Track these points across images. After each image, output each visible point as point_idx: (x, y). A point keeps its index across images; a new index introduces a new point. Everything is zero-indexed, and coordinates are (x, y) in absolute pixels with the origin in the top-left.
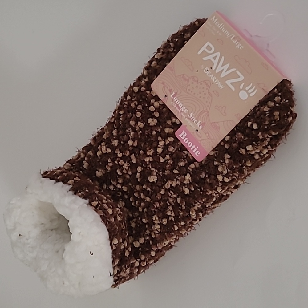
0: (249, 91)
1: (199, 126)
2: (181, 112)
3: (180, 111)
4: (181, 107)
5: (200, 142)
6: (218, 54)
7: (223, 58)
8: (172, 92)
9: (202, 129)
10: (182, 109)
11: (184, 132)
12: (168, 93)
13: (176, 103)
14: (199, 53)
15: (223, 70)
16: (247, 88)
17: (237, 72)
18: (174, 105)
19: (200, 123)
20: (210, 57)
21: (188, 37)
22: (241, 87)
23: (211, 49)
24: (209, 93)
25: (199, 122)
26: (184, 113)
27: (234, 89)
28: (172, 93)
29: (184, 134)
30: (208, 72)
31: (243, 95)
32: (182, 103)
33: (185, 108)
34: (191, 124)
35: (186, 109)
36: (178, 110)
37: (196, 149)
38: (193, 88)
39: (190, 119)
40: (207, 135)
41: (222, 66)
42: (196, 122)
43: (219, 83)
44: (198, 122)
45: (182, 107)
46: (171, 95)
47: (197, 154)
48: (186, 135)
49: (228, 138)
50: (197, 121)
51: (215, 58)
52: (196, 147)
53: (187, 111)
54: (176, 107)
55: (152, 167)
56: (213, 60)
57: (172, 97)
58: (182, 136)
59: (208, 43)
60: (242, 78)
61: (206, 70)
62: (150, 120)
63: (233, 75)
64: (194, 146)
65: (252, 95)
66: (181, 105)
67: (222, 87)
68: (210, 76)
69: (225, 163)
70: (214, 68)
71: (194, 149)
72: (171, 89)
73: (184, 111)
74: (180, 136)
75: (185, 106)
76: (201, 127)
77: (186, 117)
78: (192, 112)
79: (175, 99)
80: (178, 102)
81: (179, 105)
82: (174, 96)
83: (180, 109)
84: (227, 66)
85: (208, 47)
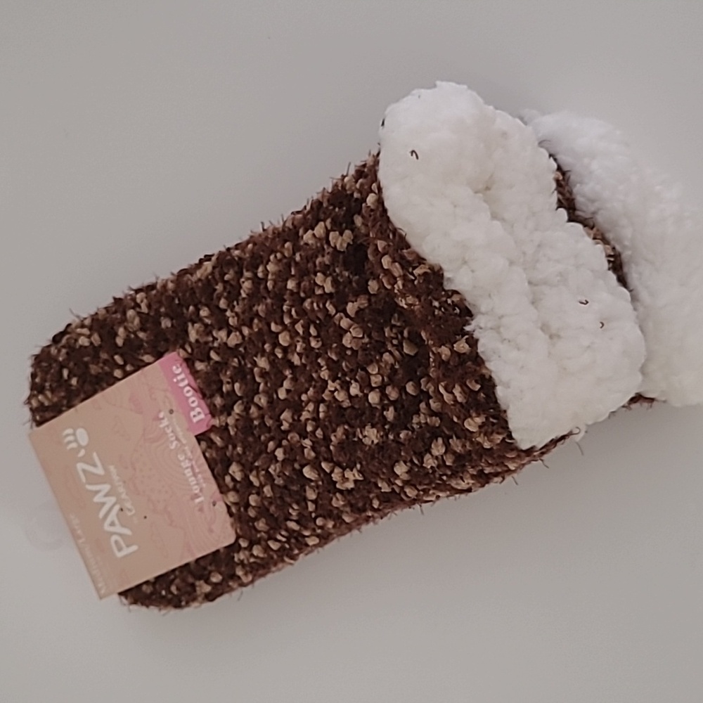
0: (72, 438)
1: (163, 419)
2: (190, 460)
3: (194, 463)
4: (189, 470)
5: (169, 389)
7: (101, 516)
8: (200, 506)
9: (160, 411)
10: (187, 464)
11: (195, 420)
12: (206, 508)
13: (197, 480)
14: (134, 548)
16: (74, 445)
17: (83, 479)
18: (202, 481)
19: (161, 423)
20: (118, 529)
22: (82, 453)
23: (116, 542)
24: (135, 469)
25: (162, 426)
26: (186, 454)
27: (95, 455)
28: (199, 503)
29: (194, 416)
30: (128, 505)
31: (83, 436)
32: (184, 474)
33: (183, 463)
34: (178, 429)
35: (180, 461)
36: (195, 467)
37: (179, 378)
38: (160, 492)
39: (177, 439)
40: (153, 396)
41: (103, 504)
42: (168, 429)
43: (116, 478)
44: (164, 427)
45: (187, 468)
46: (202, 502)
47: (178, 368)
48: (192, 414)
49: (117, 373)
50: (166, 429)
51: (112, 524)
52: (178, 382)
53: (179, 456)
54: (199, 473)
55: (259, 384)
56: (117, 522)
57: (199, 497)
58: (199, 413)
59: (119, 555)
60: (80, 466)
61: (131, 511)
62: (238, 477)
63: (91, 478)
64: (182, 385)
65: (69, 431)
66: (188, 473)
67: (112, 468)
68: (127, 497)
70: (117, 508)
71: (183, 380)
72: (199, 512)
73: (186, 459)
74: (202, 416)
75: (180, 466)
76: (161, 415)
77: (184, 445)
78: (172, 450)
79: (196, 489)
80: (193, 481)
81: (191, 474)
82: (197, 496)
83: (192, 467)
84: (97, 499)
85: (120, 549)
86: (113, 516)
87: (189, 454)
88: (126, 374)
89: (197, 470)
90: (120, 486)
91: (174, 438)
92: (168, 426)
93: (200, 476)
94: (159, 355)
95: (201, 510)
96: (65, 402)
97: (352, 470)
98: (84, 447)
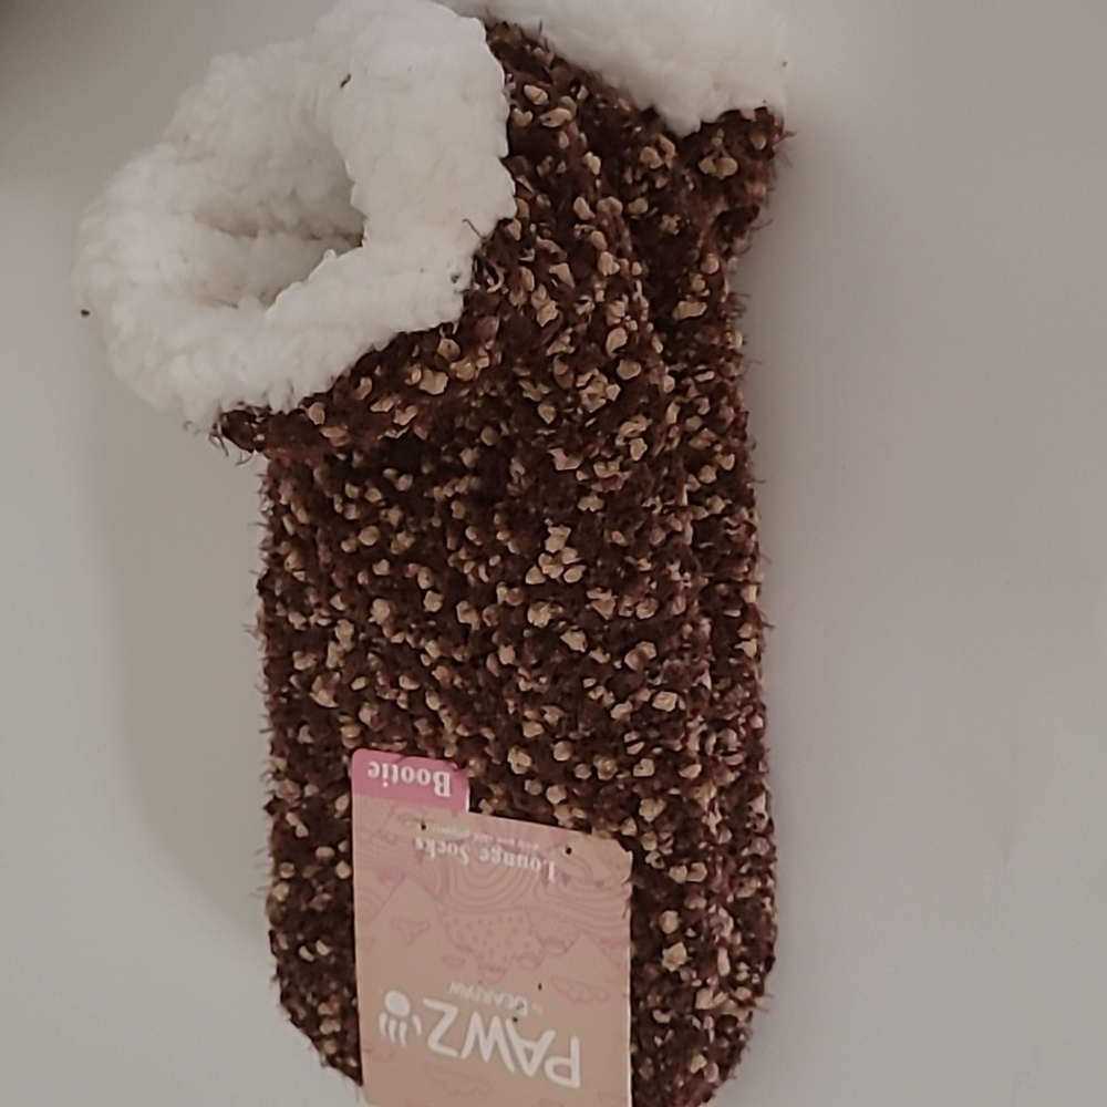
0: (393, 1024)
1: (425, 845)
2: (494, 843)
4: (506, 855)
5: (392, 803)
6: (530, 1070)
7: (511, 1066)
8: (559, 875)
9: (414, 842)
10: (497, 852)
11: (447, 793)
12: (567, 868)
13: (524, 854)
14: (575, 1043)
15: (487, 1033)
16: (403, 1028)
17: (452, 1052)
18: (528, 846)
19: (429, 854)
20: (540, 1048)
21: (640, 1066)
22: (417, 1021)
23: (556, 1069)
24: (470, 950)
25: (433, 855)
26: (483, 845)
28: (556, 875)
29: (442, 790)
30: (513, 1004)
31: (397, 1002)
32: (509, 867)
33: (493, 859)
34: (446, 831)
35: (489, 861)
36: (505, 841)
37: (385, 776)
38: (515, 932)
39: (460, 843)
40: (391, 838)
41: (496, 1048)
42: (440, 847)
43: (468, 993)
44: (436, 852)
45: (502, 856)
46: (556, 868)
47: (373, 767)
48: (437, 790)
50: (439, 850)
52: (389, 781)
53: (482, 858)
54: (516, 841)
56: (530, 1045)
57: (548, 868)
58: (441, 778)
59: (575, 1082)
61: (523, 1006)
62: (525, 760)
63: (455, 1037)
64: (395, 778)
65: (383, 1018)
66: (509, 859)
67: (455, 988)
68: (502, 996)
69: (292, 810)
70: (509, 1024)
71: (390, 772)
72: (565, 884)
73: (489, 850)
74: (447, 776)
75: (497, 866)
76: (420, 844)
77: (472, 838)
78: (469, 865)
79: (536, 865)
80: (523, 862)
81: (512, 856)
82: (545, 870)
83: (505, 847)
84: (486, 1054)
85: (567, 1073)
86: (519, 1044)
87: (485, 838)
88: (348, 858)
89: (512, 842)
90: (482, 995)
91: (456, 848)
92: (437, 846)
93: (521, 844)
94: (345, 785)
95: (566, 878)
96: (346, 992)
97: (549, 535)
98: (411, 1014)
